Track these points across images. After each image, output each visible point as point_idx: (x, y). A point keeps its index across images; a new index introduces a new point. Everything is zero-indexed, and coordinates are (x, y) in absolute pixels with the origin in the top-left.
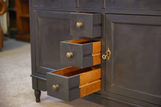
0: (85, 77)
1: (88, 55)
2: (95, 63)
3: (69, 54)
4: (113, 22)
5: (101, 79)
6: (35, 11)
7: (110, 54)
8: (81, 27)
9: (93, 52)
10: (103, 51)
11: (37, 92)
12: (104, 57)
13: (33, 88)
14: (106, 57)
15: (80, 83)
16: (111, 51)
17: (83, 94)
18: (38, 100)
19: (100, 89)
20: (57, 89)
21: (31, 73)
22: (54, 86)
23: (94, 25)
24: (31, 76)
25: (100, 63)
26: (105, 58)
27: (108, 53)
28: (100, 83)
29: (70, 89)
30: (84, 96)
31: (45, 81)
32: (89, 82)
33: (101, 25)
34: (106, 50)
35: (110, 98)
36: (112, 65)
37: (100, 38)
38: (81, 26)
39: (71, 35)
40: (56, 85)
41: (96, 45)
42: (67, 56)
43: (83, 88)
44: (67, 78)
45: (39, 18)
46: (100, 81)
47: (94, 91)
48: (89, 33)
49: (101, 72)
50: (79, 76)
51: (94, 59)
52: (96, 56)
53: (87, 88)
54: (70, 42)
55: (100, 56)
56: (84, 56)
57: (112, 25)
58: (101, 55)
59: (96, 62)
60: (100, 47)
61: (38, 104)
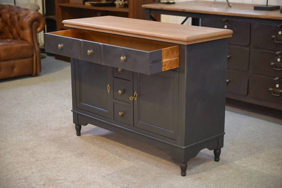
7: (137, 96)
11: (78, 127)
12: (131, 98)
13: (74, 122)
16: (137, 93)
18: (79, 134)
21: (72, 109)
24: (72, 111)
26: (133, 99)
34: (133, 93)
61: (79, 137)
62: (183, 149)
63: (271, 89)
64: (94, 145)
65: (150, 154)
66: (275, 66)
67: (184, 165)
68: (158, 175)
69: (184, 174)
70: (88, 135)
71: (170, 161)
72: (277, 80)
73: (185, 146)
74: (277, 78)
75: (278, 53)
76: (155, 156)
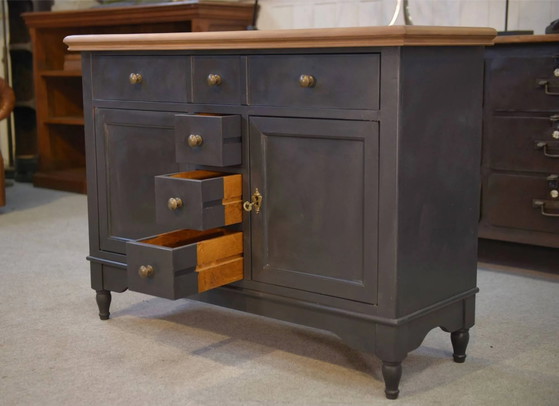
0: (208, 249)
1: (214, 202)
2: (229, 221)
3: (173, 202)
4: (264, 134)
5: (242, 255)
6: (97, 110)
7: (260, 201)
8: (199, 144)
9: (225, 197)
10: (245, 195)
11: (103, 296)
12: (247, 206)
13: (93, 286)
14: (253, 206)
15: (196, 261)
16: (262, 194)
17: (205, 286)
18: (105, 314)
19: (240, 277)
20: (150, 275)
21: (88, 255)
22: (143, 269)
23: (225, 141)
24: (88, 259)
25: (239, 220)
26: (250, 208)
27: (257, 198)
28: (241, 264)
29: (177, 274)
30: (207, 289)
31: (124, 269)
32: (218, 261)
33: (241, 139)
34: (251, 193)
35: (261, 295)
36: (266, 223)
37: (238, 167)
38: (198, 142)
39: (177, 161)
40: (146, 266)
41: (231, 183)
42: (170, 206)
43: (204, 272)
44: (170, 249)
45: (106, 126)
46: (240, 259)
47: (228, 281)
48: (215, 157)
49: (243, 240)
50: (196, 247)
51: (226, 211)
52: (232, 206)
53: (212, 272)
54: (176, 177)
55: (240, 206)
56: (206, 205)
57: (264, 140)
58: (242, 203)
59: (231, 218)
60: (240, 185)
61: (106, 322)
62: (392, 326)
63: (539, 203)
64: (145, 337)
65: (288, 351)
66: (548, 148)
67: (394, 369)
68: (326, 399)
69: (392, 392)
70: (128, 317)
71: (344, 366)
72: (554, 181)
73: (397, 318)
74: (553, 177)
75: (554, 118)
76: (304, 354)
